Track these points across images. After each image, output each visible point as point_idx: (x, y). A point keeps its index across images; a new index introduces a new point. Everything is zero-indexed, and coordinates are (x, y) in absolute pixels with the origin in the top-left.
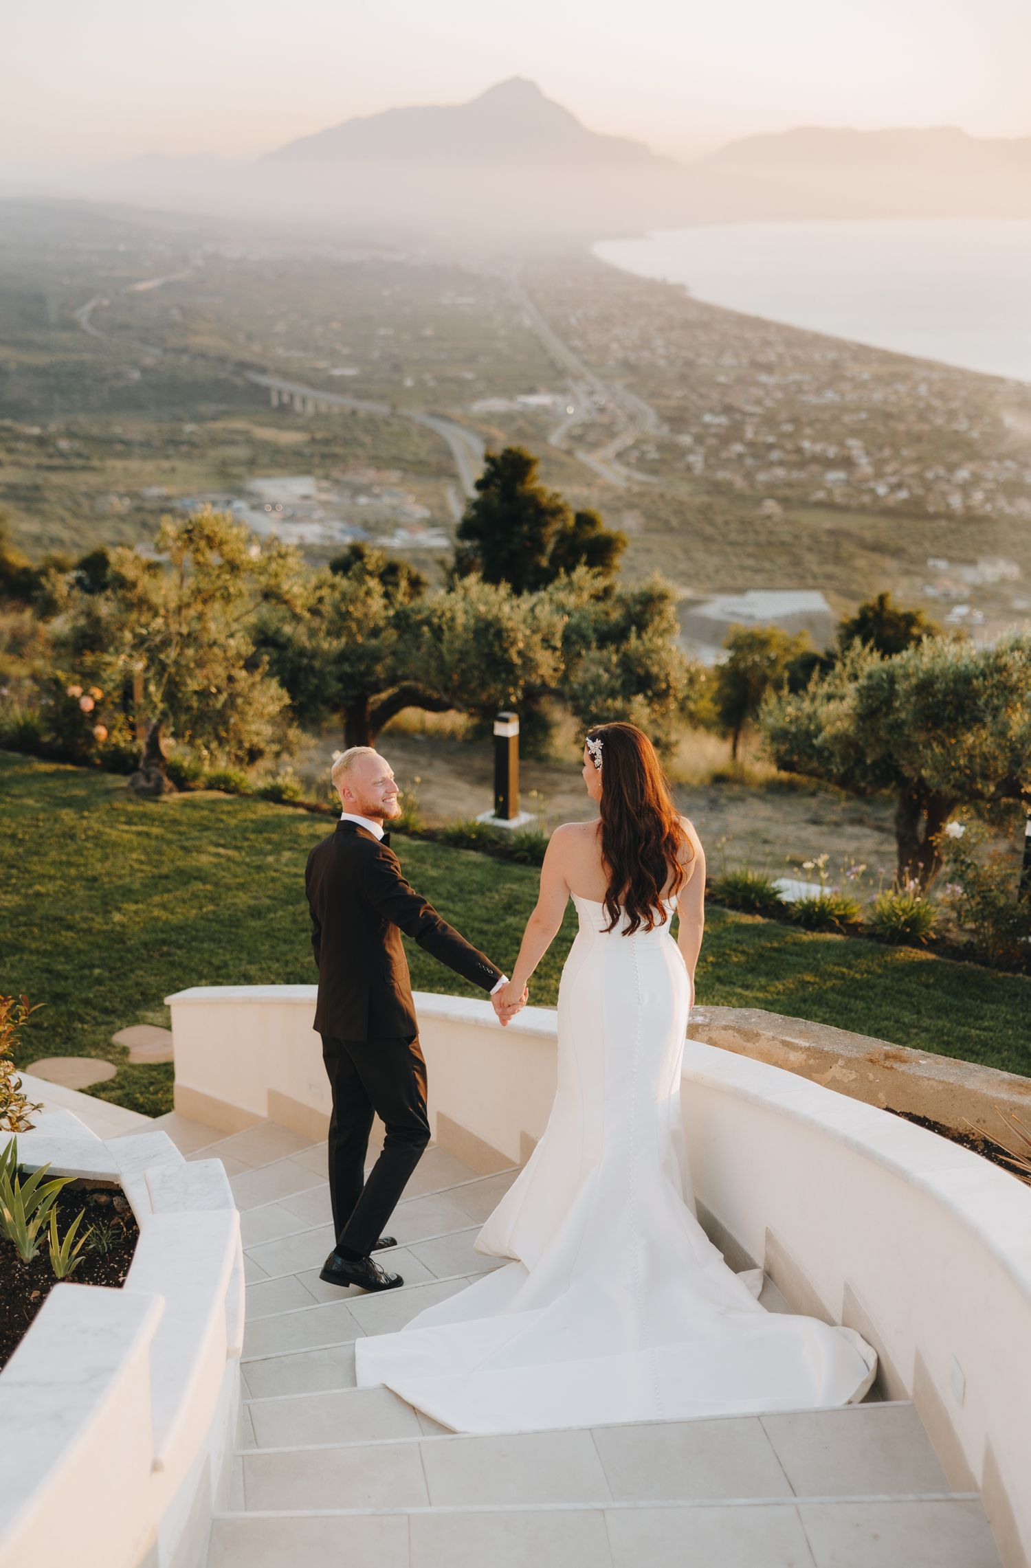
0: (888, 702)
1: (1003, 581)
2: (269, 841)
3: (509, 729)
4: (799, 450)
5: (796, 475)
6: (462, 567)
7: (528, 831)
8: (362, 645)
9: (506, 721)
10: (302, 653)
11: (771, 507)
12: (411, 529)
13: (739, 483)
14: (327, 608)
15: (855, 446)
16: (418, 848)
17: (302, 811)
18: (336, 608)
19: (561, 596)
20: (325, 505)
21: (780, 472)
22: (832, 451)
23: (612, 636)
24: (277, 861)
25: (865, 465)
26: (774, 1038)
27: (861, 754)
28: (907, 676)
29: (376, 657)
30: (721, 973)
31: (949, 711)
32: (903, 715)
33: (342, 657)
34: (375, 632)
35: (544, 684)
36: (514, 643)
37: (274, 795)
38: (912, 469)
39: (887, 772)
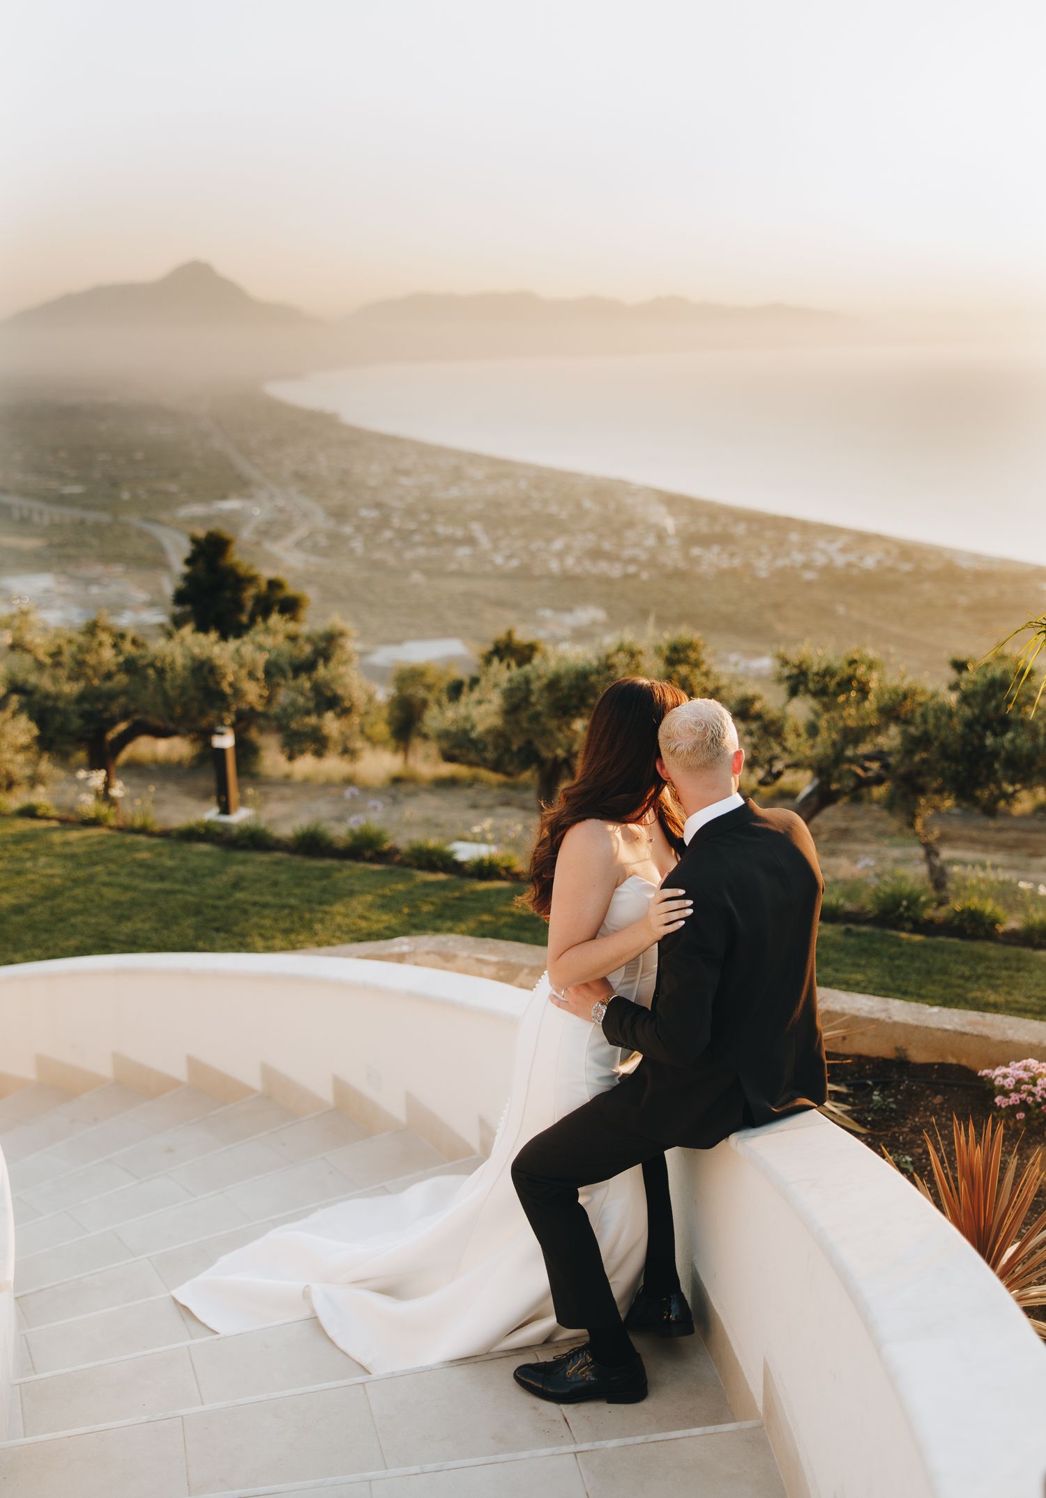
0: (526, 699)
1: (594, 623)
2: (27, 850)
3: (225, 741)
4: (434, 534)
5: (435, 552)
6: (178, 622)
7: (249, 823)
8: (97, 688)
9: (222, 734)
10: (47, 696)
11: (416, 577)
12: (136, 609)
13: (391, 560)
14: (66, 658)
15: (477, 529)
16: (156, 845)
17: (54, 824)
18: (74, 657)
19: (261, 638)
20: (64, 595)
21: (421, 551)
22: (459, 533)
23: (305, 667)
24: (35, 866)
25: (484, 541)
26: (469, 957)
27: (508, 741)
28: (539, 677)
29: (111, 696)
30: (415, 921)
31: (575, 701)
32: (539, 708)
33: (82, 698)
34: (109, 676)
35: (252, 709)
36: (224, 676)
37: (29, 812)
38: (519, 544)
39: (529, 757)
